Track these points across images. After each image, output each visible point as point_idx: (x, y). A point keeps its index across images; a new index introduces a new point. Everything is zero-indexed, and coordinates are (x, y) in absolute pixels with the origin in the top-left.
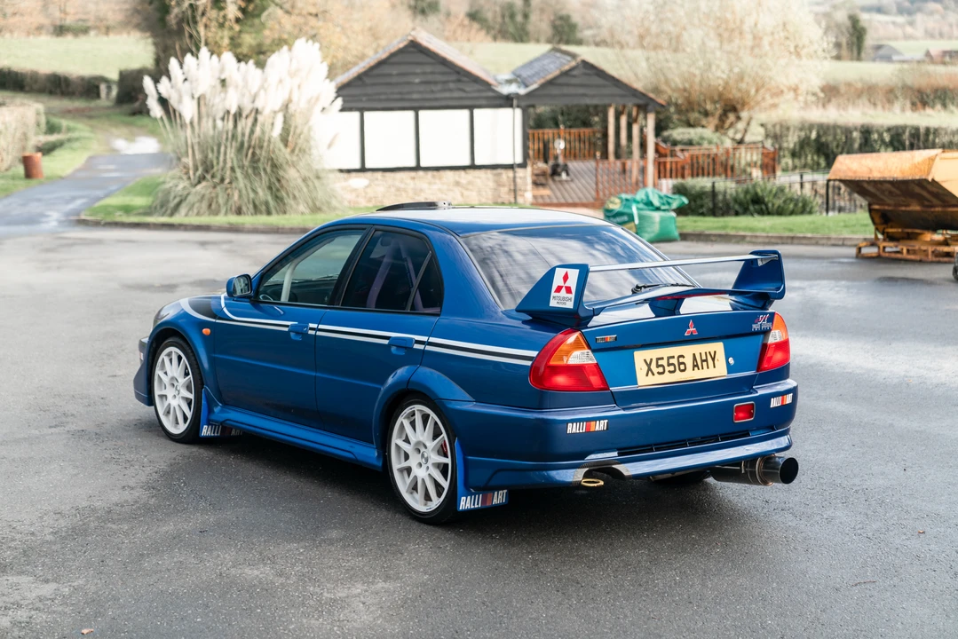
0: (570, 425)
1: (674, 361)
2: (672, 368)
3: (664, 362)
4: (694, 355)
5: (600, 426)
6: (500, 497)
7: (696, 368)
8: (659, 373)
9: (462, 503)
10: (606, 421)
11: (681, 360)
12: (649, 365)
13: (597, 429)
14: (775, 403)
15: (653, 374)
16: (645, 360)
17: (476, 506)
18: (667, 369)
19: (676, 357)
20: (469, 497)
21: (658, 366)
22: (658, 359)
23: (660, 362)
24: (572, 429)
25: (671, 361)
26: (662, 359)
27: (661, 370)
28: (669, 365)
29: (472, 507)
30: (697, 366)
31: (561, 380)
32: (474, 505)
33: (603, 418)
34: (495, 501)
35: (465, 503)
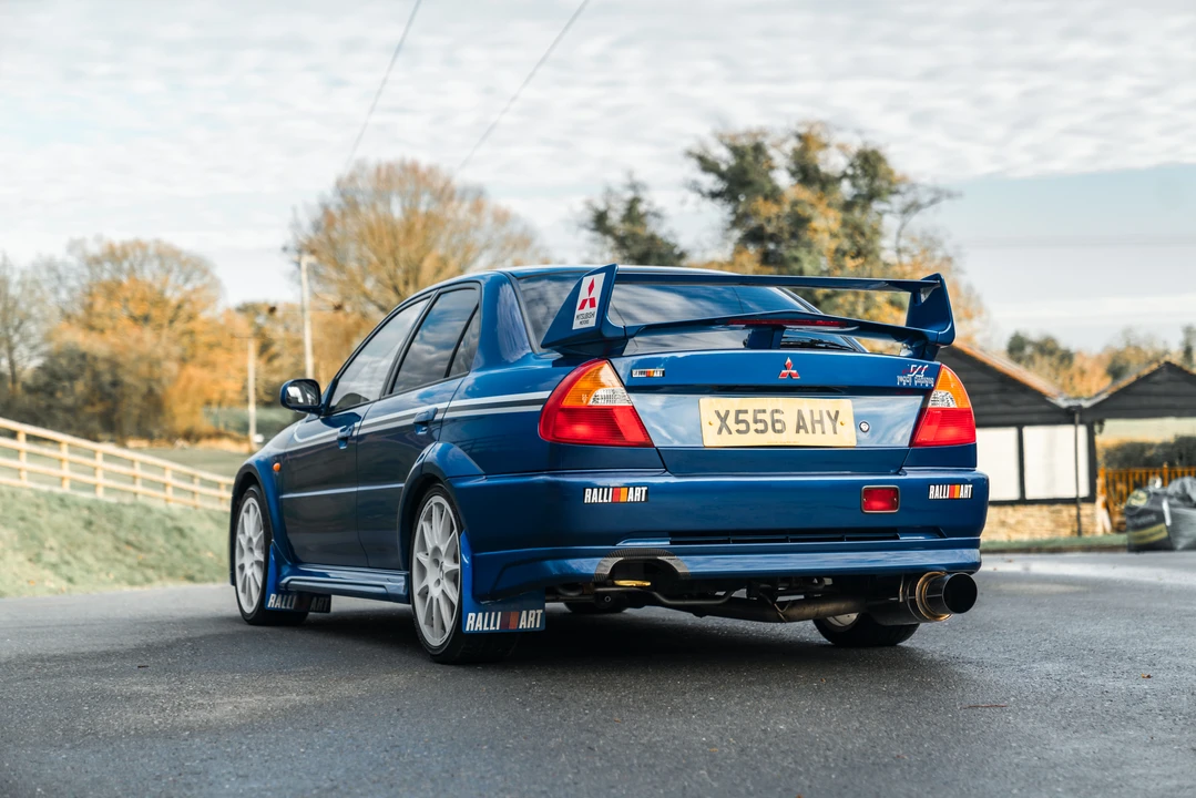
0: (588, 491)
1: (767, 417)
2: (761, 426)
3: (749, 417)
4: (799, 412)
5: (636, 495)
6: (532, 619)
7: (802, 431)
8: (738, 431)
9: (469, 622)
10: (644, 489)
11: (777, 416)
12: (723, 419)
13: (631, 498)
14: (935, 493)
15: (730, 433)
16: (718, 413)
17: (492, 628)
18: (753, 426)
19: (769, 412)
20: (480, 615)
21: (738, 422)
22: (738, 412)
23: (741, 417)
24: (591, 497)
25: (760, 416)
26: (746, 412)
27: (742, 427)
28: (756, 421)
29: (486, 628)
30: (805, 427)
31: (581, 430)
32: (488, 625)
33: (640, 485)
34: (523, 624)
35: (475, 622)
